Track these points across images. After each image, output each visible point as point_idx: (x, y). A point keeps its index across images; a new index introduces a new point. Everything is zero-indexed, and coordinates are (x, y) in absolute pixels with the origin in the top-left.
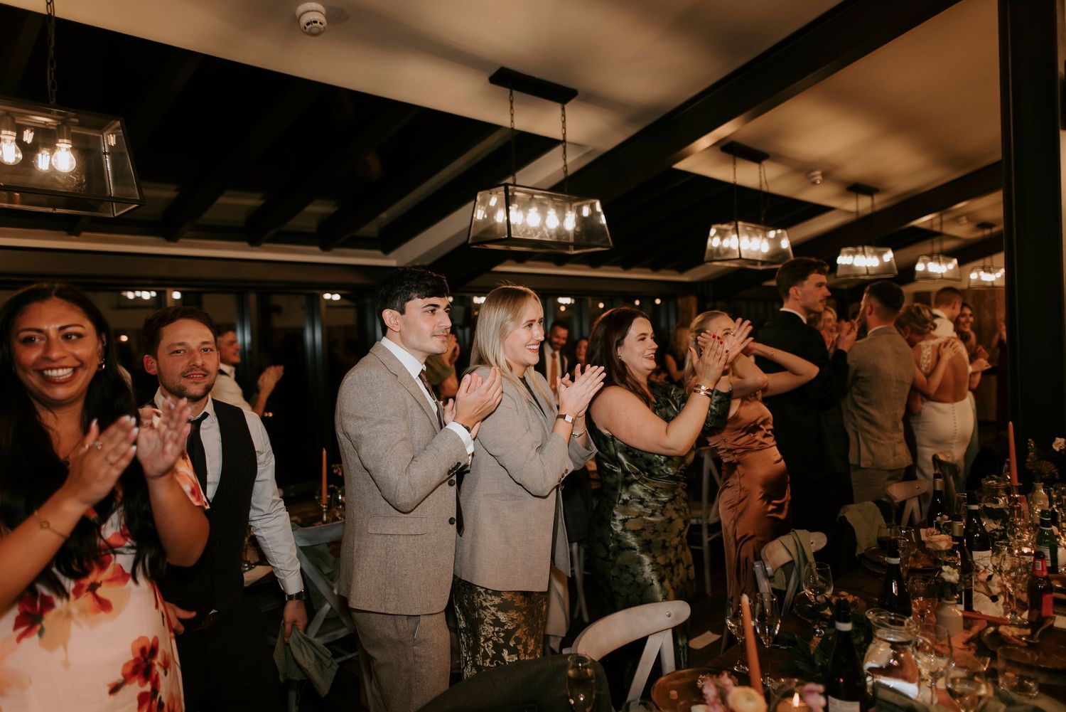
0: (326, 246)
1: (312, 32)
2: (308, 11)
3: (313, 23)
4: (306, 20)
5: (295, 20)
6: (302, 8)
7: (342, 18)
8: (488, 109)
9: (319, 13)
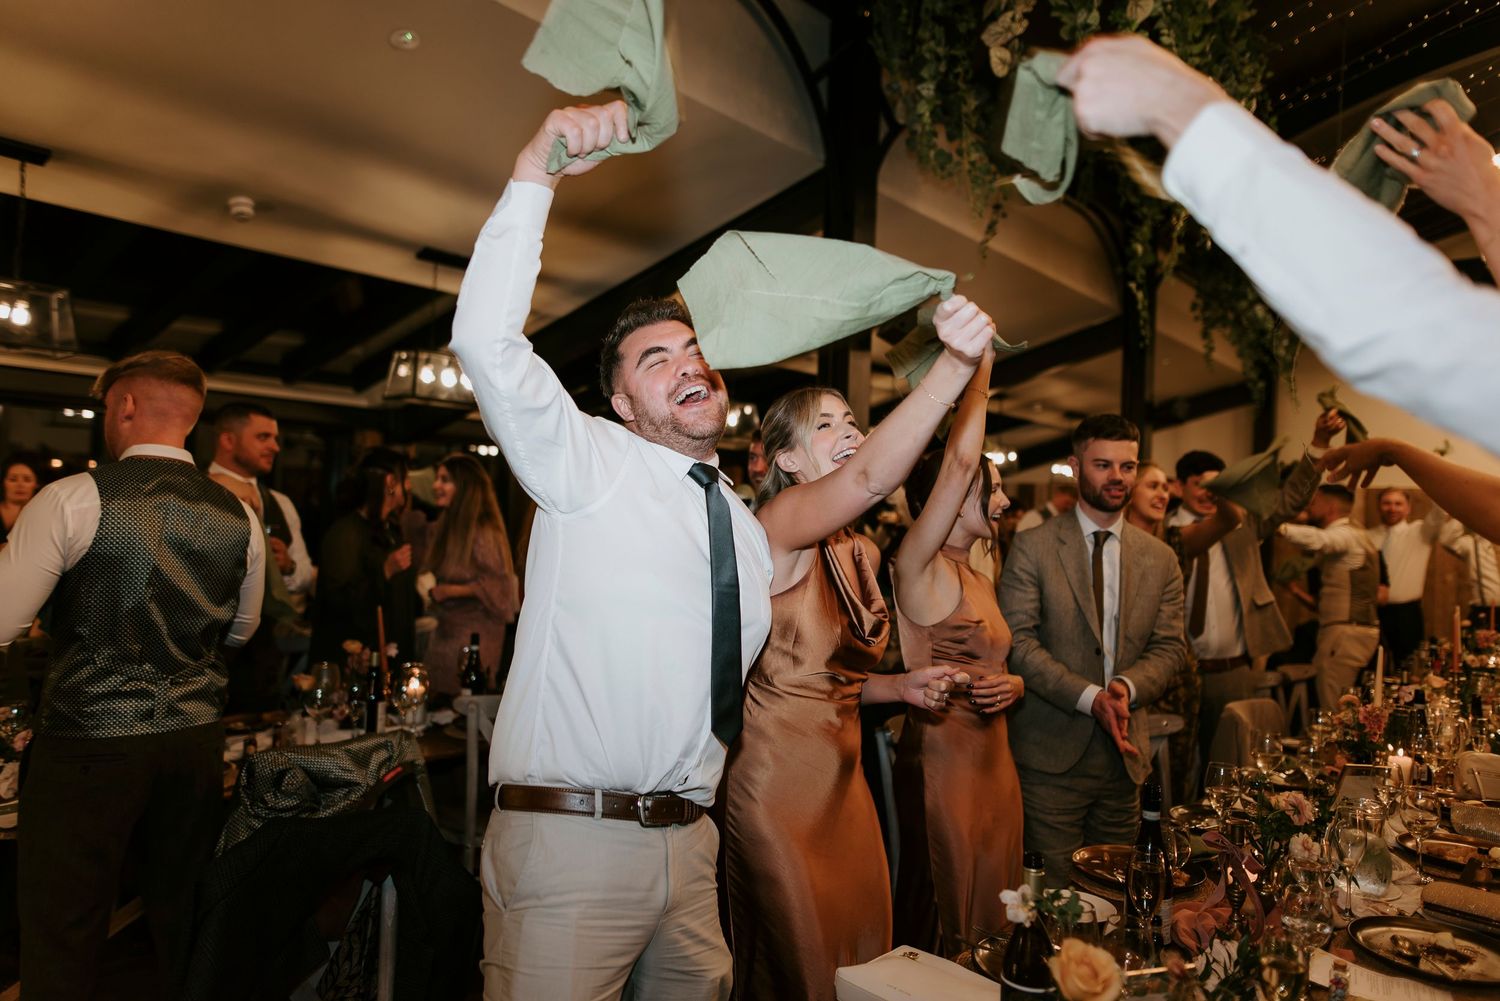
0: (289, 380)
1: (241, 218)
2: (238, 204)
3: (241, 214)
4: (236, 210)
5: (227, 208)
6: (234, 201)
7: (270, 208)
8: (418, 276)
9: (247, 205)
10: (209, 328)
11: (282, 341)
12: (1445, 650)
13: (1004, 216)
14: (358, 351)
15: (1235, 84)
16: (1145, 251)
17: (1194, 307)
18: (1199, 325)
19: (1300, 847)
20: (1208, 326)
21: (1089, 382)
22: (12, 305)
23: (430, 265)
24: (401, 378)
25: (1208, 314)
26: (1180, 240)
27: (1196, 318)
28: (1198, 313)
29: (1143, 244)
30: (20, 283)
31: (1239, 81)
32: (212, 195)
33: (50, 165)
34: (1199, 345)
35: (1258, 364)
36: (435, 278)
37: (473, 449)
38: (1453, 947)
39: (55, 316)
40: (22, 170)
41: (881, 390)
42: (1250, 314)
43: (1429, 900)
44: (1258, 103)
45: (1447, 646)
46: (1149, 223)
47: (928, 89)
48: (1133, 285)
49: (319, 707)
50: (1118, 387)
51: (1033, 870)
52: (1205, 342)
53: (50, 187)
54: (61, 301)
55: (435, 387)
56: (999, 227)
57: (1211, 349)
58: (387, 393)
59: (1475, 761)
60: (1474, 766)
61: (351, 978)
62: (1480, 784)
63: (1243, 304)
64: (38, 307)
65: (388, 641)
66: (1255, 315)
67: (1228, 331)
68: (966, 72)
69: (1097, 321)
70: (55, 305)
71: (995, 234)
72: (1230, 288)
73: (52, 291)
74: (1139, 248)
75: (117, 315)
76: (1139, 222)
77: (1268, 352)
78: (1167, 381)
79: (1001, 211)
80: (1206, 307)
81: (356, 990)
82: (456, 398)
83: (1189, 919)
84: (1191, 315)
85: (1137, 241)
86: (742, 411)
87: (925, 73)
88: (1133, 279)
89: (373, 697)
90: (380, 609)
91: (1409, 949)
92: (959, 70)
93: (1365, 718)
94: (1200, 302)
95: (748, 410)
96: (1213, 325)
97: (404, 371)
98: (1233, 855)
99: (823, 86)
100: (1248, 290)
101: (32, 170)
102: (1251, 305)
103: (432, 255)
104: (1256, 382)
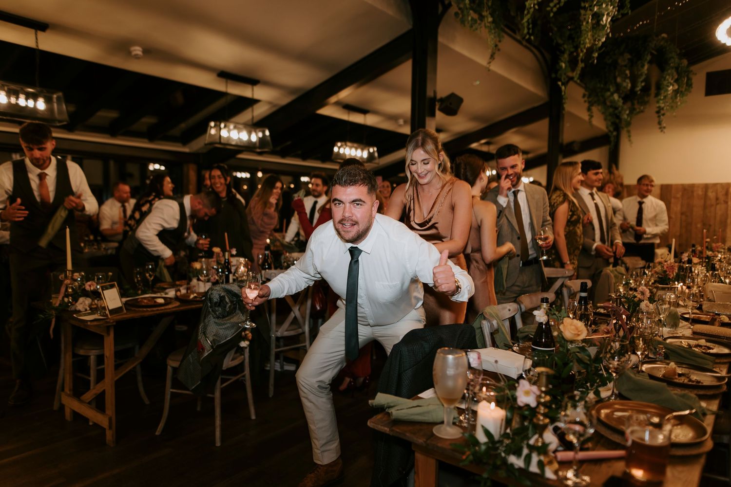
0: (151, 139)
1: (137, 57)
2: (135, 50)
3: (137, 55)
4: (134, 53)
5: (130, 53)
6: (133, 48)
7: (151, 52)
8: (218, 85)
9: (139, 50)
10: (113, 115)
11: (148, 120)
12: (699, 250)
13: (499, 50)
14: (183, 126)
16: (566, 66)
17: (584, 96)
18: (587, 105)
19: (645, 306)
20: (590, 105)
21: (531, 135)
22: (37, 100)
23: (224, 80)
24: (212, 135)
25: (590, 99)
26: (582, 61)
27: (585, 101)
28: (586, 99)
29: (565, 63)
30: (39, 89)
32: (122, 46)
33: (48, 31)
34: (585, 116)
35: (614, 124)
36: (226, 86)
37: (234, 174)
38: (705, 345)
39: (55, 105)
40: (36, 34)
42: (612, 98)
43: (695, 330)
45: (699, 248)
46: (567, 52)
48: (560, 83)
49: (205, 276)
50: (546, 138)
51: (545, 304)
52: (589, 113)
53: (50, 43)
54: (58, 98)
55: (229, 138)
56: (496, 56)
57: (591, 116)
58: (206, 142)
59: (713, 287)
60: (713, 289)
62: (715, 296)
63: (608, 93)
64: (48, 101)
65: (231, 248)
66: (614, 99)
67: (600, 108)
69: (536, 105)
70: (55, 100)
71: (494, 59)
72: (602, 86)
73: (53, 93)
74: (563, 65)
76: (563, 52)
77: (618, 117)
78: (569, 134)
80: (589, 96)
82: (239, 144)
84: (583, 100)
85: (562, 61)
86: (369, 150)
88: (560, 80)
89: (227, 273)
90: (226, 234)
91: (687, 345)
93: (667, 267)
94: (586, 94)
95: (371, 150)
96: (592, 105)
97: (213, 131)
100: (611, 87)
101: (41, 34)
102: (612, 94)
103: (225, 75)
104: (612, 133)
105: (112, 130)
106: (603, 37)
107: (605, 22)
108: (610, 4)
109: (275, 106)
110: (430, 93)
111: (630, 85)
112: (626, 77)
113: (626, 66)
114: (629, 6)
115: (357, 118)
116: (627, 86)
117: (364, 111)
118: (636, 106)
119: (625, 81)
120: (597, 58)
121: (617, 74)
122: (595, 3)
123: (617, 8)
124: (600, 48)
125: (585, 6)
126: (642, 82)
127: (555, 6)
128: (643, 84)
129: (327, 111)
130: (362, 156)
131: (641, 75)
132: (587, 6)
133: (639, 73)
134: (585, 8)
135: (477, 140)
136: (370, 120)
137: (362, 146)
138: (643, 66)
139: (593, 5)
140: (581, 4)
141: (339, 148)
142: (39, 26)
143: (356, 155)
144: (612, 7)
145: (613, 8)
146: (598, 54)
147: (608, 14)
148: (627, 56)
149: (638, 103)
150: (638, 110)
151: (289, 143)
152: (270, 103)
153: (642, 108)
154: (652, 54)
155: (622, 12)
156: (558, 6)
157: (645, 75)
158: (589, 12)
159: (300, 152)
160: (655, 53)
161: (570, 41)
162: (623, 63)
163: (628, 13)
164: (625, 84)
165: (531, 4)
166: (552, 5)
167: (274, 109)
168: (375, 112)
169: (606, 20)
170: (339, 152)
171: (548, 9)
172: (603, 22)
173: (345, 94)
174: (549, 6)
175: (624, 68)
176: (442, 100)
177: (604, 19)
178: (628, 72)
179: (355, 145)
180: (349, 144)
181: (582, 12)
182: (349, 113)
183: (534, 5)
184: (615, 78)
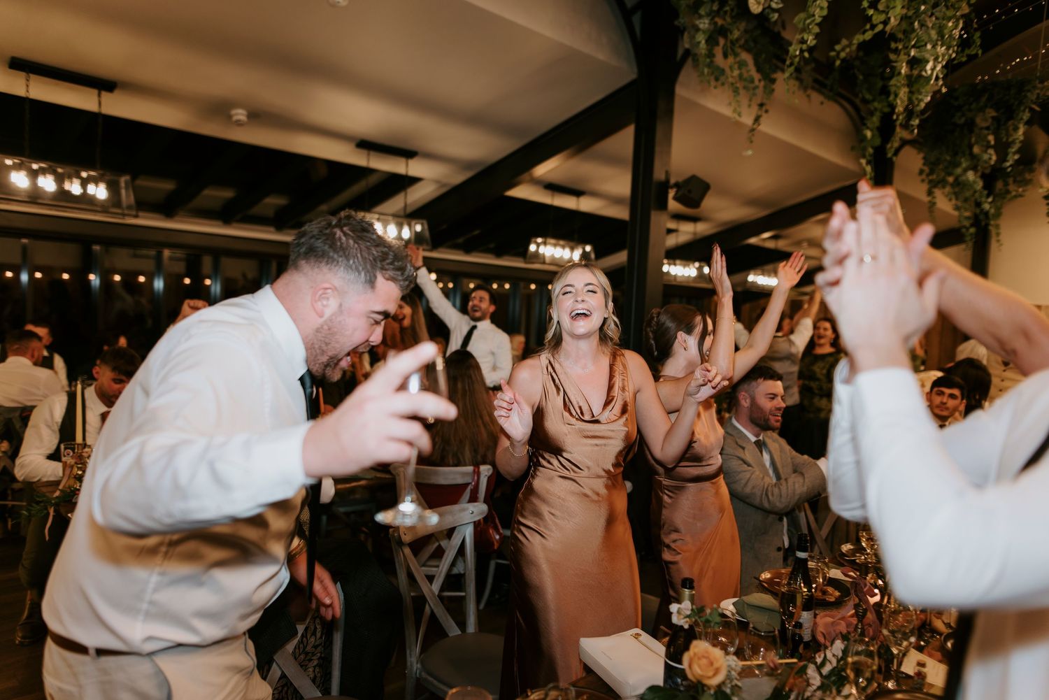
0: (280, 227)
1: (239, 124)
2: (237, 114)
3: (239, 121)
4: (235, 118)
5: (230, 117)
6: (234, 112)
7: (257, 116)
8: (358, 159)
9: (243, 115)
10: (228, 194)
11: (274, 202)
13: (767, 111)
15: (944, 9)
16: (873, 136)
17: (922, 172)
18: (925, 187)
20: (934, 185)
22: (97, 186)
23: (365, 152)
25: (932, 177)
27: (923, 181)
28: (924, 176)
29: (871, 130)
30: (101, 172)
31: (947, 7)
32: (221, 109)
33: (116, 92)
34: (926, 199)
35: (971, 215)
36: (368, 160)
39: (123, 192)
40: (99, 95)
41: (687, 233)
42: (964, 177)
44: (963, 22)
46: (878, 114)
47: (704, 23)
48: (863, 161)
52: (930, 198)
53: (118, 106)
54: (126, 183)
56: (762, 120)
57: (934, 204)
61: (315, 647)
63: (959, 170)
64: (113, 187)
66: (968, 178)
67: (947, 191)
68: (732, 10)
69: (848, 183)
70: (123, 185)
71: (761, 124)
72: (949, 158)
73: (121, 176)
74: (870, 134)
75: (168, 186)
76: (871, 114)
79: (764, 108)
80: (931, 172)
81: (319, 655)
83: (826, 625)
84: (920, 178)
85: (868, 128)
86: (584, 249)
87: (702, 12)
88: (863, 156)
92: (727, 8)
94: (926, 169)
95: (588, 248)
96: (935, 186)
98: (859, 584)
99: (636, 19)
100: (963, 160)
101: (106, 96)
102: (965, 170)
103: (365, 145)
104: (968, 229)
105: (226, 215)
106: (927, 96)
107: (929, 72)
108: (940, 43)
109: (444, 185)
110: (659, 175)
111: (994, 158)
112: (988, 146)
113: (988, 128)
114: (979, 44)
115: (568, 202)
116: (990, 159)
117: (578, 193)
118: (1012, 187)
119: (986, 152)
120: (919, 126)
121: (973, 140)
122: (913, 43)
123: (956, 48)
124: (923, 112)
125: (897, 48)
126: (1015, 153)
127: (843, 49)
128: (1016, 157)
129: (521, 192)
130: (571, 257)
131: (1013, 142)
132: (900, 47)
133: (1010, 140)
134: (896, 51)
135: (757, 233)
136: (586, 205)
137: (572, 244)
138: (1016, 129)
139: (910, 47)
140: (890, 45)
141: (538, 245)
142: (104, 85)
143: (562, 257)
144: (944, 48)
145: (948, 49)
146: (920, 121)
147: (936, 59)
148: (991, 113)
149: (1015, 181)
150: (1014, 193)
151: (476, 232)
152: (437, 182)
153: (1020, 190)
154: (1031, 110)
155: (967, 52)
156: (848, 50)
157: (1021, 142)
158: (903, 57)
159: (492, 246)
160: (1038, 109)
161: (883, 97)
162: (984, 125)
163: (976, 55)
164: (986, 157)
165: (796, 50)
166: (838, 47)
167: (444, 190)
168: (594, 194)
169: (933, 69)
170: (537, 251)
171: (833, 54)
172: (926, 72)
173: (546, 169)
174: (834, 50)
175: (986, 132)
176: (677, 185)
177: (929, 67)
178: (991, 138)
179: (562, 242)
180: (553, 241)
181: (892, 57)
182: (553, 196)
183: (802, 51)
184: (971, 147)
